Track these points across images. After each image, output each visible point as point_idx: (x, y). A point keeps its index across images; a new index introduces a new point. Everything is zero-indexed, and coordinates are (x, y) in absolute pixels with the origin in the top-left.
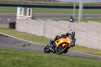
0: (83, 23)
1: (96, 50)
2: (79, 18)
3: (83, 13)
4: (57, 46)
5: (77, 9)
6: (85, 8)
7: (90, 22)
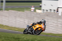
0: (6, 11)
1: (14, 28)
2: (4, 8)
3: (6, 5)
4: (34, 29)
5: (2, 3)
6: (7, 2)
7: (10, 11)
